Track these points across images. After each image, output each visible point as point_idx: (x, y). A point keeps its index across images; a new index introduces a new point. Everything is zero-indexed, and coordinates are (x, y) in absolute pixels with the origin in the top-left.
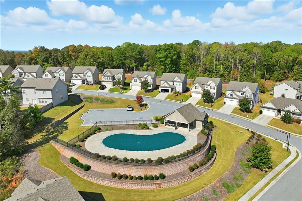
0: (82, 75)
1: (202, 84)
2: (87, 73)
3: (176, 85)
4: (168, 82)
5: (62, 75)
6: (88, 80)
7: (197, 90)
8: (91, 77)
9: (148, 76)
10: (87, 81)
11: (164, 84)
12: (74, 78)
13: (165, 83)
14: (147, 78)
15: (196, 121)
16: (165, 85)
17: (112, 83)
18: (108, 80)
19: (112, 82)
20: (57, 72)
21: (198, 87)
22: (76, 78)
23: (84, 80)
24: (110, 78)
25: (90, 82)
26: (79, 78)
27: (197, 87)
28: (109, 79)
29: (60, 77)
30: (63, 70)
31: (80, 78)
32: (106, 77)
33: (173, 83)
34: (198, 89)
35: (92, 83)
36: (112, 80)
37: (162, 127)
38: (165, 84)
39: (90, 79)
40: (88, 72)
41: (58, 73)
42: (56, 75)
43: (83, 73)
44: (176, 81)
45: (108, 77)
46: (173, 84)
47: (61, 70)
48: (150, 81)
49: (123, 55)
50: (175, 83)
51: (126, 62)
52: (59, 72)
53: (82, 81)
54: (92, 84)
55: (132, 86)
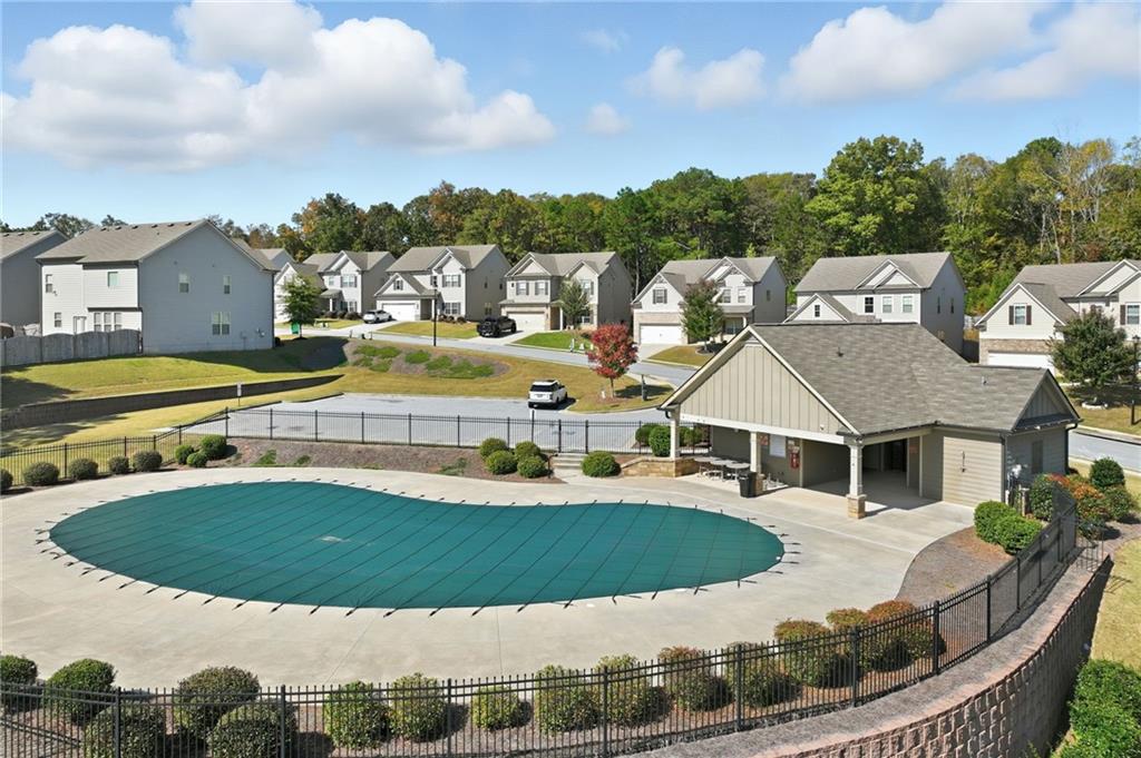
0: (424, 280)
1: (1064, 300)
2: (444, 269)
3: (887, 308)
4: (836, 297)
5: (351, 283)
6: (445, 301)
7: (1020, 332)
8: (460, 286)
9: (729, 273)
10: (443, 306)
11: (812, 308)
12: (390, 290)
13: (817, 302)
14: (724, 285)
15: (947, 440)
16: (817, 314)
17: (548, 311)
18: (531, 298)
19: (546, 305)
20: (334, 268)
21: (1029, 308)
22: (398, 292)
23: (430, 301)
24: (542, 285)
25: (454, 312)
26: (408, 289)
27: (1023, 313)
28: (536, 294)
29: (344, 291)
30: (354, 261)
31: (413, 292)
32: (523, 286)
33: (869, 301)
34: (1029, 323)
35: (463, 313)
36: (547, 299)
37: (653, 476)
38: (817, 307)
39: (455, 296)
40: (446, 262)
41: (337, 272)
42: (331, 283)
43: (430, 268)
44: (882, 289)
45: (532, 284)
46: (869, 309)
47: (347, 261)
48: (741, 298)
49: (646, 212)
50: (879, 300)
51: (659, 244)
52: (342, 271)
53: (419, 302)
54: (462, 320)
55: (641, 325)
